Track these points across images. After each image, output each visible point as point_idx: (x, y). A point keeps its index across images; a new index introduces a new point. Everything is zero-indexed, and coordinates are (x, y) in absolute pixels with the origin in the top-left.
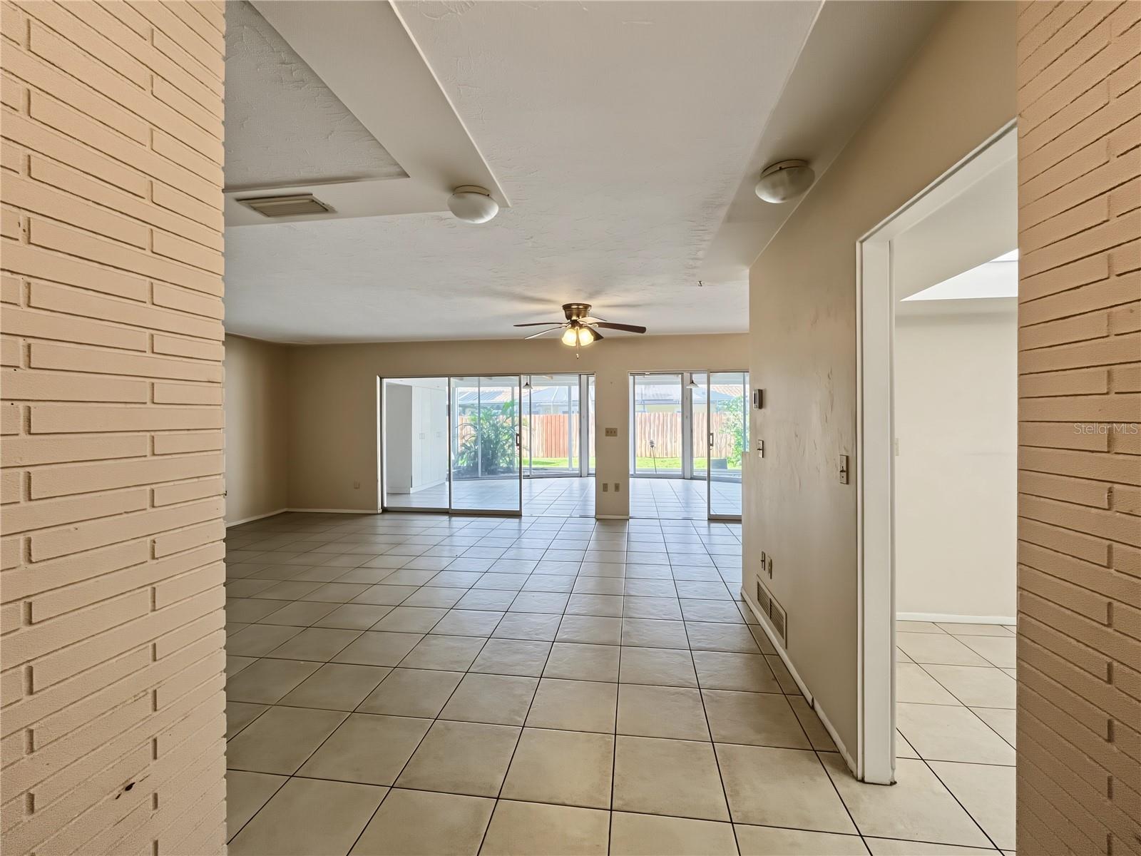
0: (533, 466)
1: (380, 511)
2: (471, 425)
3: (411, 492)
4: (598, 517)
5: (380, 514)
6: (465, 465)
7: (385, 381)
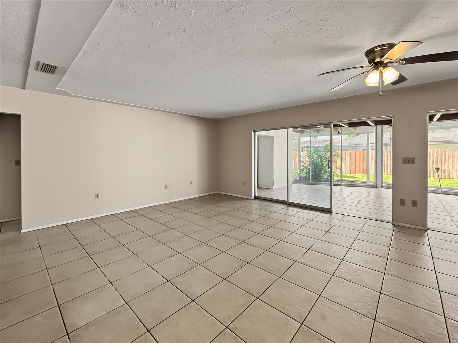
0: (343, 179)
1: (253, 198)
2: (307, 156)
3: (273, 188)
4: (395, 223)
5: (253, 199)
6: (304, 176)
7: (257, 133)
